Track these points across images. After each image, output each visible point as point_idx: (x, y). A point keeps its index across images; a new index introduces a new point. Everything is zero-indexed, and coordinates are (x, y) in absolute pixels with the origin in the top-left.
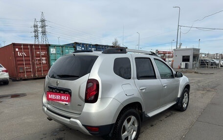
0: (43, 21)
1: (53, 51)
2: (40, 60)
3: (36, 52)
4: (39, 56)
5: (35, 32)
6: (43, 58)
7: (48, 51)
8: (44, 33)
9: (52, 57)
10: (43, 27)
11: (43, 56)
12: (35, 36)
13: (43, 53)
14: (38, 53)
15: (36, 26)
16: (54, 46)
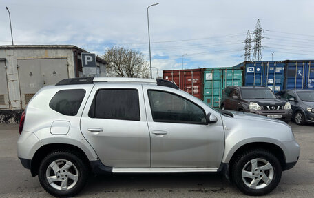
0: (258, 31)
1: (208, 76)
2: (190, 89)
3: (186, 80)
4: (189, 84)
5: (246, 49)
6: (195, 87)
7: (202, 76)
8: (257, 48)
9: (206, 85)
10: (258, 40)
11: (195, 84)
12: (246, 55)
13: (195, 80)
14: (190, 80)
15: (248, 41)
16: (211, 70)
